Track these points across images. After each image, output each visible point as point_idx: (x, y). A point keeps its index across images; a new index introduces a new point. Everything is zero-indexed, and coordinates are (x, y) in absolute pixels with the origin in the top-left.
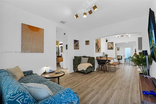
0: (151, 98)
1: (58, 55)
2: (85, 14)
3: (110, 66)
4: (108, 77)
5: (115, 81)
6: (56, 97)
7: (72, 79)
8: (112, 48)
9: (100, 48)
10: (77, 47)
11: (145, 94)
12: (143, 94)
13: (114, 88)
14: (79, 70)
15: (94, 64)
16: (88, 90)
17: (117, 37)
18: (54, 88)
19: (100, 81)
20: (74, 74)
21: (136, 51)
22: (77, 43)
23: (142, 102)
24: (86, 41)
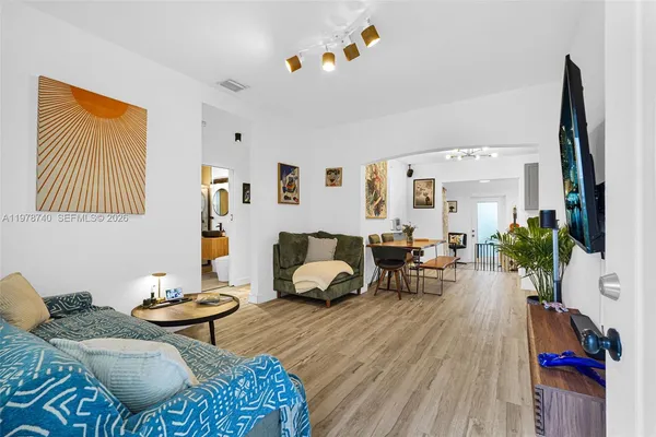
0: (566, 379)
1: (206, 229)
2: (329, 56)
3: (421, 273)
4: (415, 316)
5: (441, 330)
6: (214, 391)
7: (270, 327)
8: (429, 203)
9: (382, 202)
10: (289, 195)
11: (548, 363)
12: (541, 365)
13: (440, 355)
14: (300, 288)
15: (358, 266)
16: (339, 367)
17: (448, 157)
18: (199, 360)
19: (383, 333)
20: (276, 306)
21: (515, 216)
22: (290, 175)
23: (538, 394)
24: (329, 172)
